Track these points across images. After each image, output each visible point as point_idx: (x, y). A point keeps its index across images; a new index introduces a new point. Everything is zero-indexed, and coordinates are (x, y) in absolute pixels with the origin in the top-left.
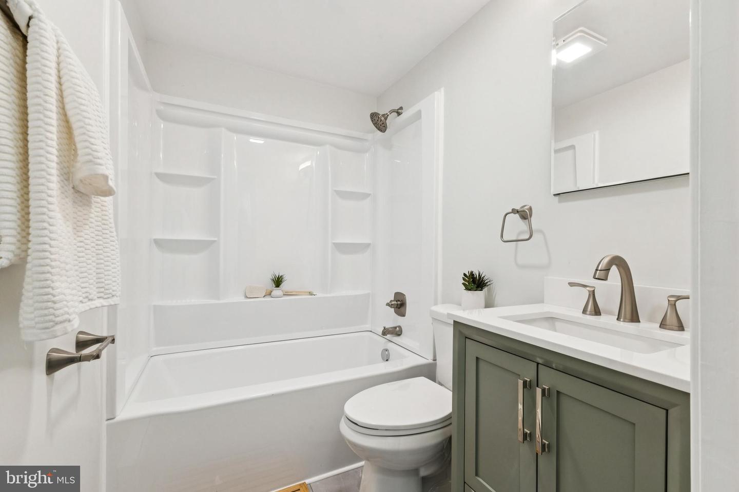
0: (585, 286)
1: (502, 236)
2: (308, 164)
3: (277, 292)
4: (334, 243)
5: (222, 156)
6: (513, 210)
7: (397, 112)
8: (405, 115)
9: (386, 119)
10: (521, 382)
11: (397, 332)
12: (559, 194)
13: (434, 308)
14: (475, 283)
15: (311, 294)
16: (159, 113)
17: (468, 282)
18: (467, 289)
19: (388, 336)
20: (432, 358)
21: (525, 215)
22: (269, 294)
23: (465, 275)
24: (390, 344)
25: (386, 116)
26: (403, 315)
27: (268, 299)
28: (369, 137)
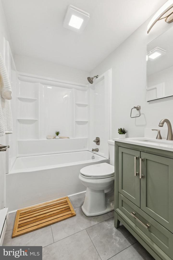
0: (157, 130)
1: (131, 116)
2: (66, 96)
3: (57, 137)
4: (76, 121)
5: (39, 92)
6: (134, 107)
7: (96, 77)
8: (99, 78)
9: (93, 79)
10: (135, 157)
11: (97, 150)
12: (149, 101)
13: (109, 141)
14: (122, 132)
15: (68, 138)
16: (18, 78)
17: (120, 131)
18: (120, 134)
19: (94, 152)
20: (109, 158)
21: (138, 109)
22: (55, 138)
23: (119, 129)
24: (95, 154)
25: (93, 78)
26: (99, 145)
27: (54, 139)
28: (87, 85)
